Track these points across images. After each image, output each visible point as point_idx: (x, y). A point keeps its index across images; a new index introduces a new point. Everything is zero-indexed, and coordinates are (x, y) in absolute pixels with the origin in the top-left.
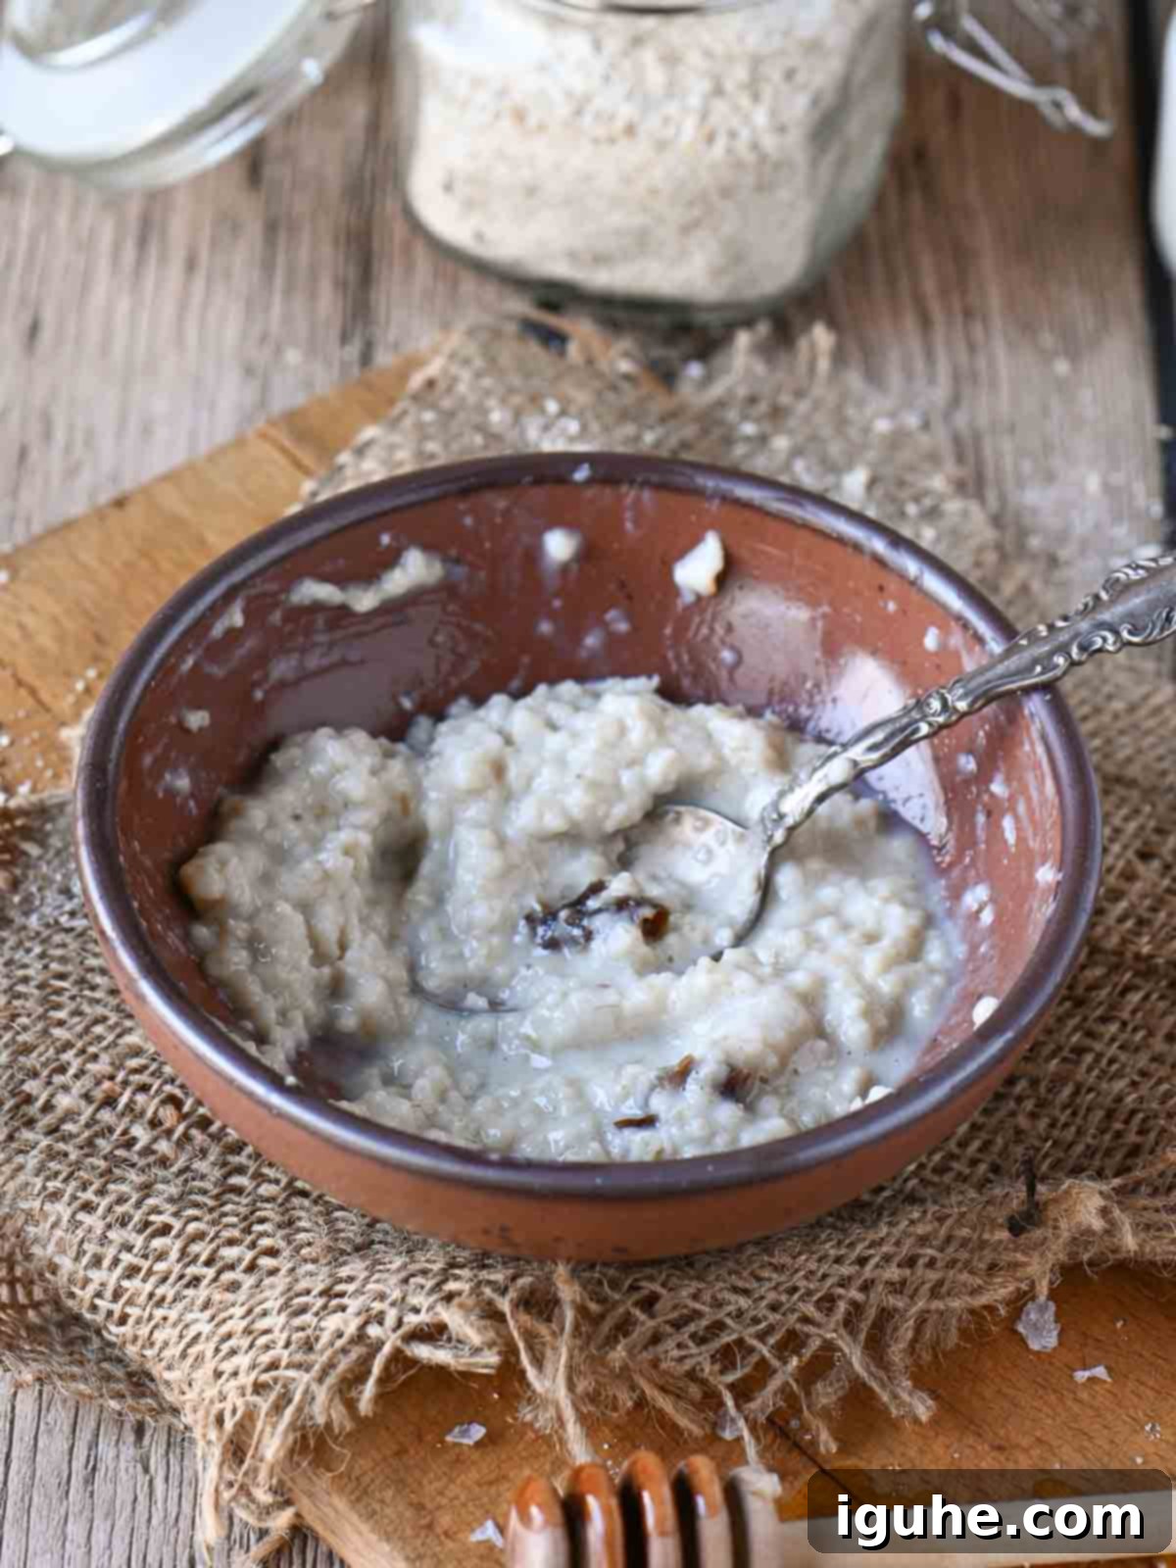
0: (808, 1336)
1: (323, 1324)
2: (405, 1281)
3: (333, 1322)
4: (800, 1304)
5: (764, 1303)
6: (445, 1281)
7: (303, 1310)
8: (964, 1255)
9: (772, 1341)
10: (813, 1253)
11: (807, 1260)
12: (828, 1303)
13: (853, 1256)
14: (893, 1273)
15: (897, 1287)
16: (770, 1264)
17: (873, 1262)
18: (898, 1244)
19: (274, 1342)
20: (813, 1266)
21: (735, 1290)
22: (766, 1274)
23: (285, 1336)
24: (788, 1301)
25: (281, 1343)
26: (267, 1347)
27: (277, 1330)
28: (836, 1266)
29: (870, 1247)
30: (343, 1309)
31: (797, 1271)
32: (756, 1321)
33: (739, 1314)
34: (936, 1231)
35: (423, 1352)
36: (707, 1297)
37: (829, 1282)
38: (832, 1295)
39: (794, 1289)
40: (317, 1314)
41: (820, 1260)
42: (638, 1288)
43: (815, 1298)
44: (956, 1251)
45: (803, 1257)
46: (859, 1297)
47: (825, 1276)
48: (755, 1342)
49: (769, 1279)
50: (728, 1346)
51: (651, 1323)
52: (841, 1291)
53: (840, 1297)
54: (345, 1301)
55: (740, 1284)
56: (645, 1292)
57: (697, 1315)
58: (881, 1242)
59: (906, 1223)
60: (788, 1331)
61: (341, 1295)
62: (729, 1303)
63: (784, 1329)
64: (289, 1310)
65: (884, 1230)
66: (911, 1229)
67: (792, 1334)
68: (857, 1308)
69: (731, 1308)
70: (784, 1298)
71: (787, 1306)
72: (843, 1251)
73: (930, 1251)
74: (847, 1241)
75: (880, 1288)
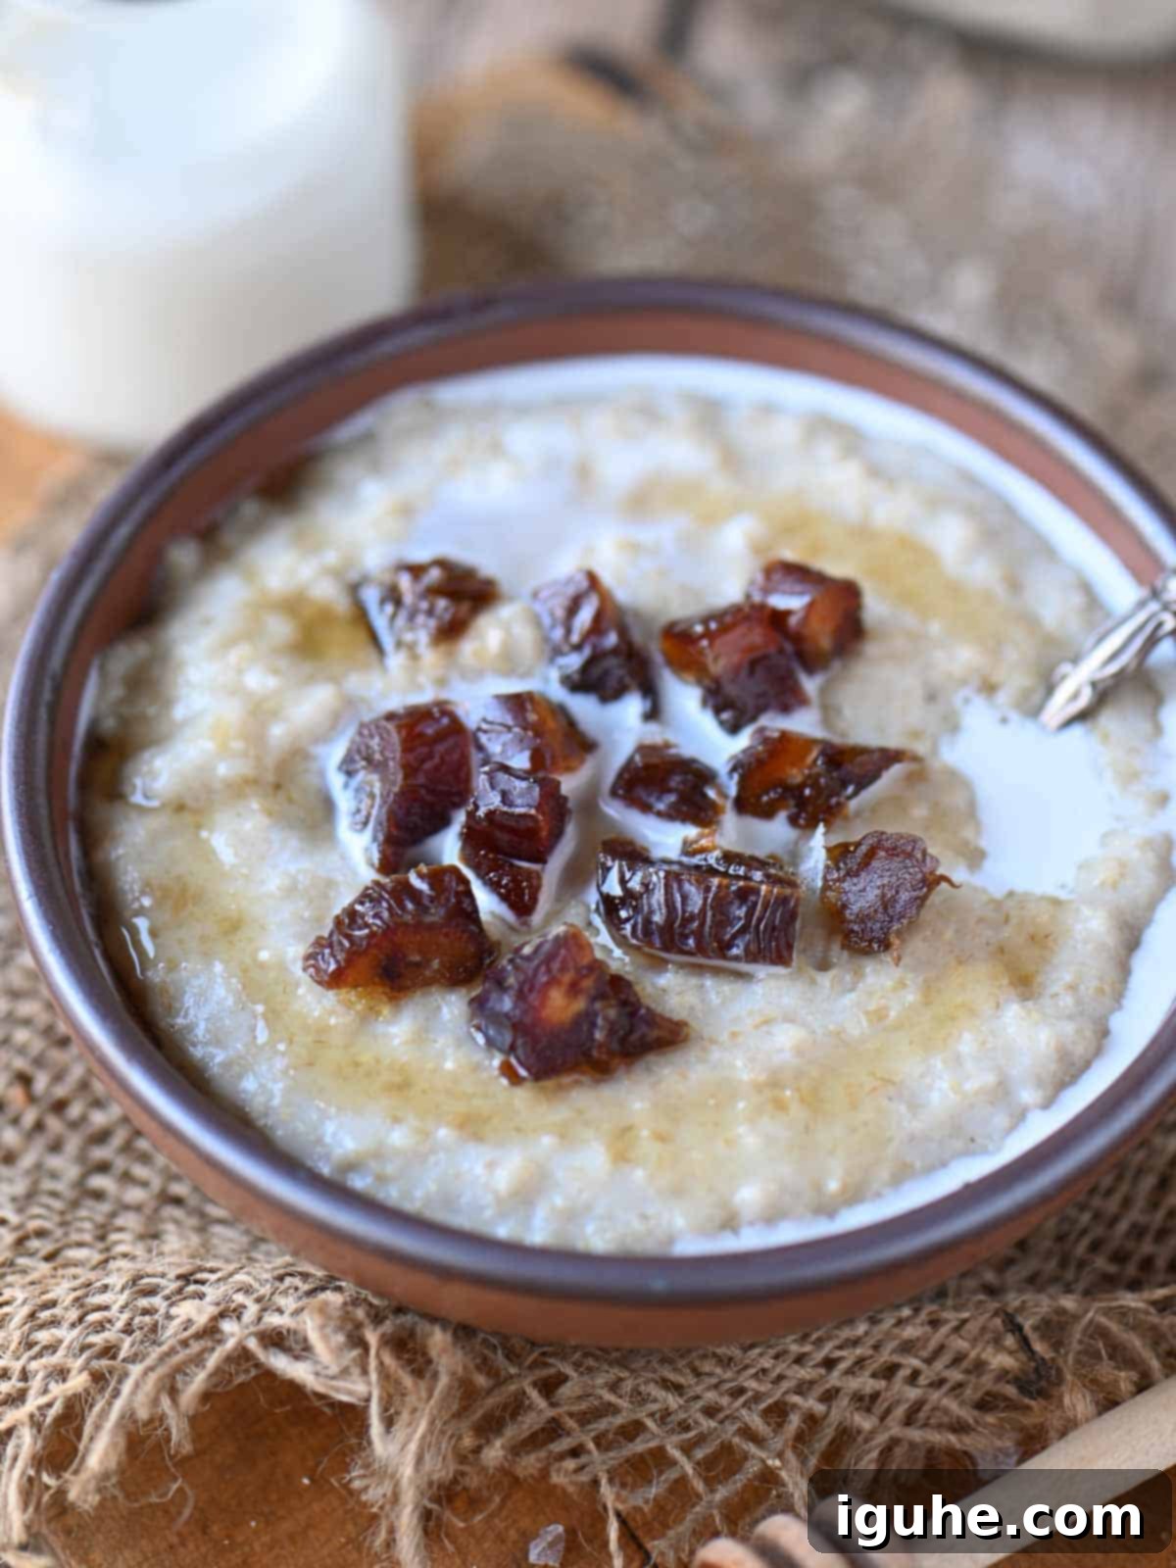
0: (746, 1457)
1: (174, 1311)
2: (281, 1278)
3: (186, 1309)
4: (744, 1412)
5: (700, 1404)
6: (323, 1289)
7: (151, 1292)
8: (956, 1375)
9: (699, 1454)
10: (770, 1347)
11: (761, 1355)
12: (778, 1413)
13: (819, 1356)
14: (866, 1383)
15: (866, 1402)
16: (715, 1355)
17: (843, 1366)
18: (876, 1347)
19: (110, 1321)
20: (766, 1363)
21: (666, 1384)
22: (707, 1366)
23: (125, 1317)
24: (730, 1404)
25: (120, 1325)
26: (100, 1327)
27: (115, 1308)
28: (796, 1367)
29: (840, 1347)
30: (201, 1296)
31: (746, 1367)
32: (684, 1427)
33: (664, 1416)
34: (926, 1339)
35: (281, 1363)
36: (628, 1386)
37: (785, 1385)
38: (785, 1404)
39: (740, 1391)
40: (167, 1298)
41: (777, 1357)
42: (546, 1365)
43: (763, 1406)
44: (947, 1367)
45: (757, 1351)
46: (820, 1408)
47: (780, 1378)
48: (676, 1454)
49: (710, 1374)
50: (641, 1457)
51: (550, 1413)
52: (796, 1399)
53: (794, 1406)
54: (204, 1289)
55: (672, 1377)
56: (552, 1371)
57: (611, 1409)
58: (855, 1342)
59: (892, 1321)
60: (722, 1443)
61: (202, 1282)
62: (655, 1401)
63: (718, 1441)
64: (135, 1288)
65: (861, 1328)
66: (896, 1331)
67: (727, 1449)
68: (812, 1421)
69: (654, 1407)
70: (725, 1401)
71: (728, 1412)
72: (807, 1348)
73: (915, 1362)
74: (814, 1336)
75: (845, 1402)
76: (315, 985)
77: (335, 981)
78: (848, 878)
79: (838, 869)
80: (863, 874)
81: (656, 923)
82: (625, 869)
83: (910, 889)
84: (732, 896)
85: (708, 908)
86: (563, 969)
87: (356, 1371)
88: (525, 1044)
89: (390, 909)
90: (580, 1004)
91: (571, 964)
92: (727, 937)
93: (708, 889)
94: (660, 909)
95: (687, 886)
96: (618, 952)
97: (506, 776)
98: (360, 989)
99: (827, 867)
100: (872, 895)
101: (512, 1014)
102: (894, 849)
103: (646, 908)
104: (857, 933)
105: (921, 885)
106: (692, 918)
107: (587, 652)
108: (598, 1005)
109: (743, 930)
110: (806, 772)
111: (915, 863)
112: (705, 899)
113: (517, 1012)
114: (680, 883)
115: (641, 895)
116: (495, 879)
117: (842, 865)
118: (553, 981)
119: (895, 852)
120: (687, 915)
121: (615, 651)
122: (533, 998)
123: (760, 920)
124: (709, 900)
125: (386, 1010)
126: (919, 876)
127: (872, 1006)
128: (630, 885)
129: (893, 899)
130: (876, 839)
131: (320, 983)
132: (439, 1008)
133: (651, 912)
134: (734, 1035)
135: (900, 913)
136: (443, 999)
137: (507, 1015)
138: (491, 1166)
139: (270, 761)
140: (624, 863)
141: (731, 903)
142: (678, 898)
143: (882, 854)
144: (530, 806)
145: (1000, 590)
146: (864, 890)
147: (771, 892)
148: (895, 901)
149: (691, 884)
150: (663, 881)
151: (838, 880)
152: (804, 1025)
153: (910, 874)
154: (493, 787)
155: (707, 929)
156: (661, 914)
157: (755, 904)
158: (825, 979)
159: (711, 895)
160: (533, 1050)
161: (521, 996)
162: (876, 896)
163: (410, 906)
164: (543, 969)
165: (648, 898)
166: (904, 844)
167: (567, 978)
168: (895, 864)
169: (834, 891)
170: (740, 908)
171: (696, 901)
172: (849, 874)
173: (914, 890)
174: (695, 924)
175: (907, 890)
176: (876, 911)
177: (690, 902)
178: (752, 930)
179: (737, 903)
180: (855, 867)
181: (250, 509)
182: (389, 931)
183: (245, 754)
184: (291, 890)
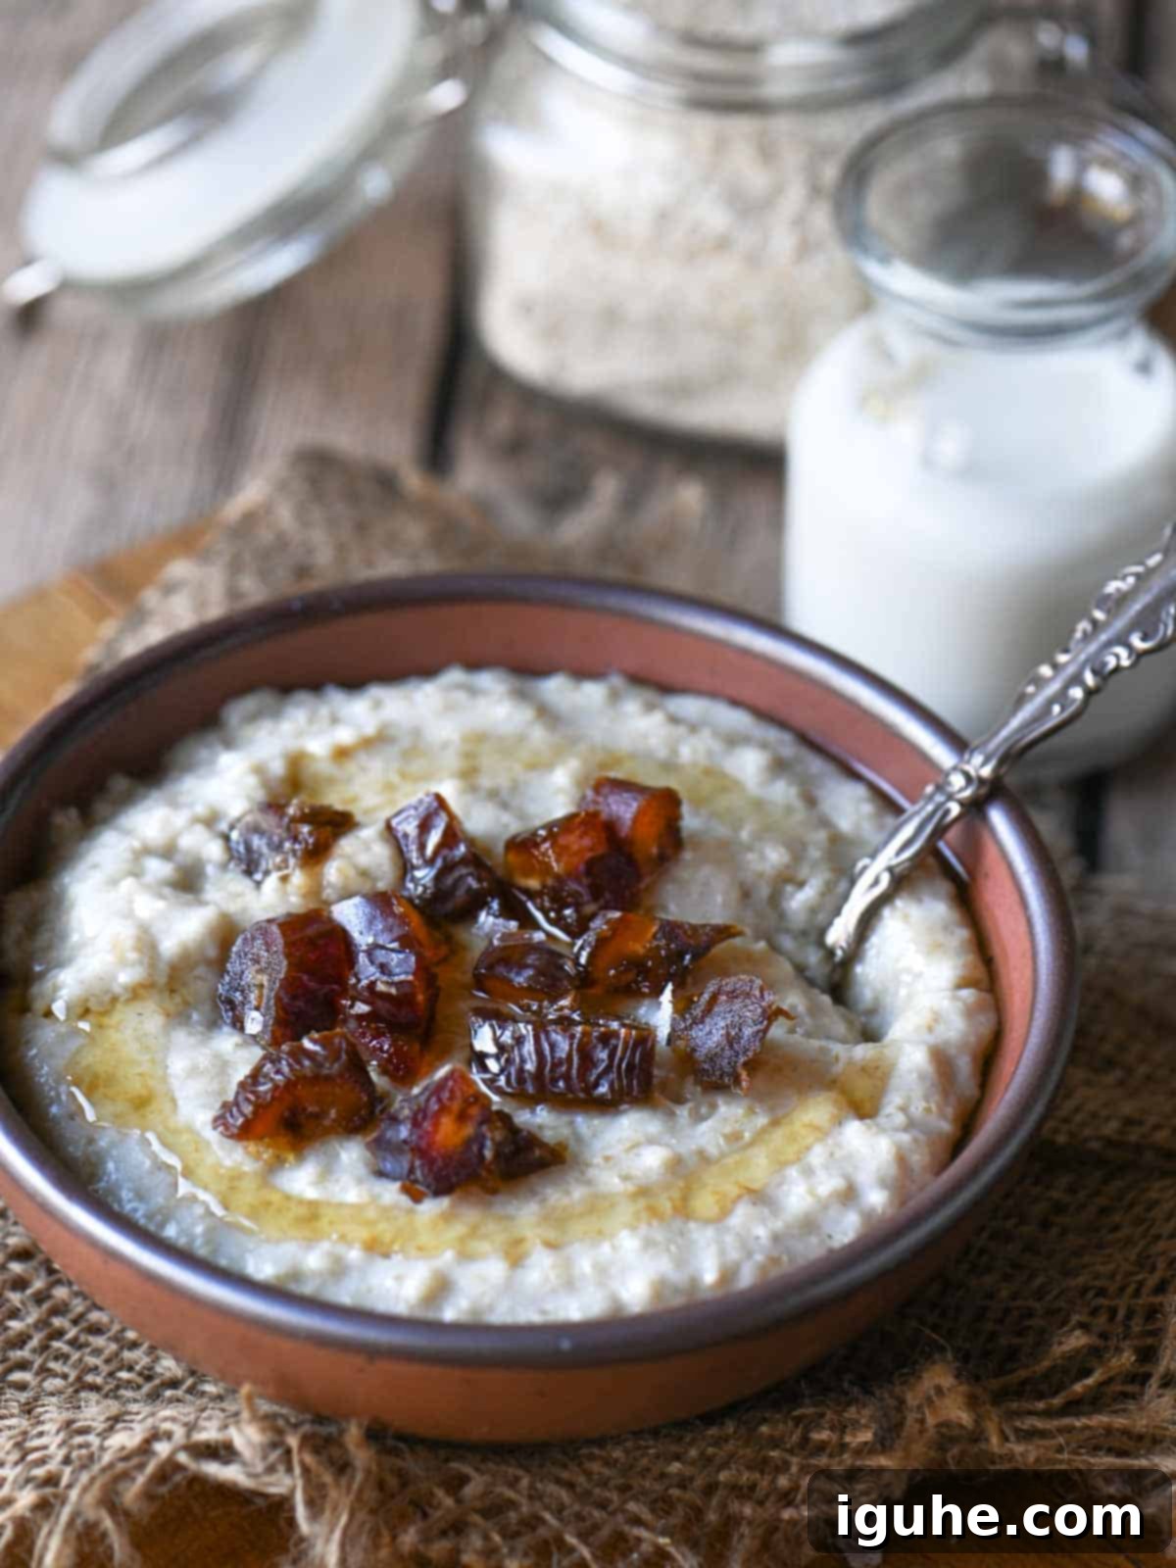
0: (638, 1540)
1: (107, 1443)
3: (118, 1440)
4: (633, 1503)
7: (83, 1434)
15: (744, 1491)
16: (601, 1457)
21: (558, 1481)
23: (63, 1452)
24: (619, 1497)
25: (59, 1458)
30: (129, 1430)
31: (631, 1465)
33: (560, 1509)
35: (213, 1469)
40: (101, 1433)
53: (678, 1500)
56: (454, 1473)
60: (615, 1532)
61: (127, 1421)
62: (550, 1496)
63: (610, 1530)
64: (68, 1432)
67: (619, 1536)
69: (551, 1501)
70: (614, 1495)
71: (617, 1504)
76: (225, 1140)
77: (244, 1133)
78: (694, 1026)
79: (684, 1020)
80: (708, 1020)
81: (529, 1072)
82: (496, 1027)
83: (752, 1024)
84: (595, 1041)
85: (575, 1053)
86: (452, 1098)
87: (281, 1468)
88: (422, 1166)
89: (289, 1065)
90: (469, 1130)
91: (458, 1094)
92: (592, 1078)
93: (572, 1037)
94: (531, 1058)
95: (554, 1036)
96: (495, 1098)
97: (383, 952)
98: (267, 1140)
99: (673, 1020)
100: (717, 1036)
101: (409, 1139)
102: (733, 992)
103: (517, 1060)
104: (708, 1071)
105: (761, 1019)
106: (560, 1063)
107: (439, 863)
108: (484, 1128)
109: (608, 1070)
110: (648, 945)
111: (755, 1000)
112: (571, 1045)
113: (414, 1137)
114: (547, 1034)
115: (512, 1047)
116: (378, 1046)
117: (687, 1016)
118: (443, 1109)
119: (735, 994)
120: (556, 1060)
121: (464, 861)
122: (427, 1125)
123: (621, 1060)
124: (575, 1046)
125: (291, 1157)
126: (759, 1010)
127: (728, 1130)
128: (503, 1039)
129: (738, 1037)
130: (716, 987)
131: (231, 1137)
132: (337, 1155)
133: (523, 1061)
134: (607, 1159)
135: (744, 1047)
136: (341, 1146)
137: (405, 1142)
138: (399, 1279)
139: (163, 968)
140: (494, 1022)
141: (595, 1047)
142: (546, 1047)
143: (723, 998)
144: (407, 973)
145: (798, 804)
146: (710, 1033)
147: (631, 1034)
148: (740, 1038)
149: (557, 1033)
150: (531, 1033)
151: (686, 1028)
152: (667, 1145)
153: (750, 1011)
154: (372, 962)
155: (574, 1072)
156: (532, 1062)
157: (615, 1047)
158: (683, 1112)
159: (576, 1041)
160: (430, 1170)
161: (416, 1124)
162: (722, 1035)
163: (307, 1063)
164: (434, 1099)
165: (520, 1050)
166: (741, 986)
167: (456, 1106)
168: (737, 1005)
169: (683, 1039)
170: (602, 1051)
171: (564, 1046)
172: (696, 1022)
173: (756, 1025)
174: (564, 1068)
175: (749, 1026)
176: (723, 1049)
177: (557, 1050)
178: (615, 1069)
179: (600, 1046)
180: (700, 1014)
181: (120, 783)
182: (290, 1085)
183: (141, 963)
184: (194, 1072)
